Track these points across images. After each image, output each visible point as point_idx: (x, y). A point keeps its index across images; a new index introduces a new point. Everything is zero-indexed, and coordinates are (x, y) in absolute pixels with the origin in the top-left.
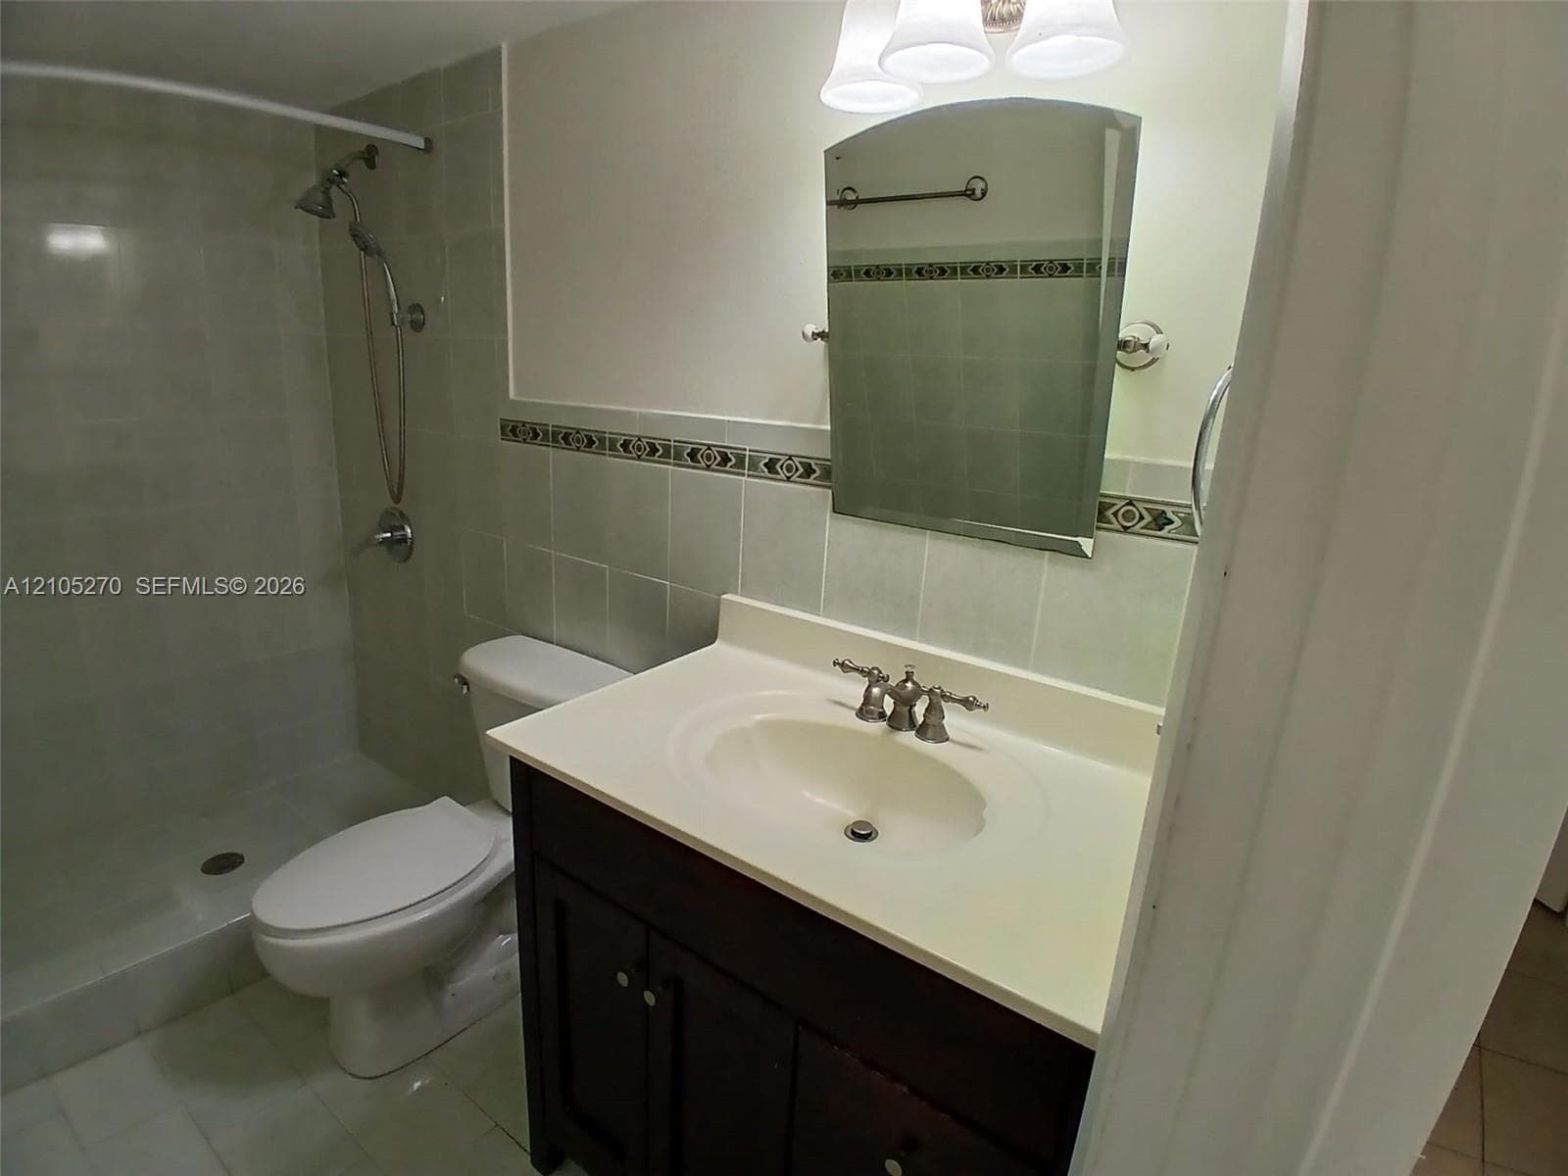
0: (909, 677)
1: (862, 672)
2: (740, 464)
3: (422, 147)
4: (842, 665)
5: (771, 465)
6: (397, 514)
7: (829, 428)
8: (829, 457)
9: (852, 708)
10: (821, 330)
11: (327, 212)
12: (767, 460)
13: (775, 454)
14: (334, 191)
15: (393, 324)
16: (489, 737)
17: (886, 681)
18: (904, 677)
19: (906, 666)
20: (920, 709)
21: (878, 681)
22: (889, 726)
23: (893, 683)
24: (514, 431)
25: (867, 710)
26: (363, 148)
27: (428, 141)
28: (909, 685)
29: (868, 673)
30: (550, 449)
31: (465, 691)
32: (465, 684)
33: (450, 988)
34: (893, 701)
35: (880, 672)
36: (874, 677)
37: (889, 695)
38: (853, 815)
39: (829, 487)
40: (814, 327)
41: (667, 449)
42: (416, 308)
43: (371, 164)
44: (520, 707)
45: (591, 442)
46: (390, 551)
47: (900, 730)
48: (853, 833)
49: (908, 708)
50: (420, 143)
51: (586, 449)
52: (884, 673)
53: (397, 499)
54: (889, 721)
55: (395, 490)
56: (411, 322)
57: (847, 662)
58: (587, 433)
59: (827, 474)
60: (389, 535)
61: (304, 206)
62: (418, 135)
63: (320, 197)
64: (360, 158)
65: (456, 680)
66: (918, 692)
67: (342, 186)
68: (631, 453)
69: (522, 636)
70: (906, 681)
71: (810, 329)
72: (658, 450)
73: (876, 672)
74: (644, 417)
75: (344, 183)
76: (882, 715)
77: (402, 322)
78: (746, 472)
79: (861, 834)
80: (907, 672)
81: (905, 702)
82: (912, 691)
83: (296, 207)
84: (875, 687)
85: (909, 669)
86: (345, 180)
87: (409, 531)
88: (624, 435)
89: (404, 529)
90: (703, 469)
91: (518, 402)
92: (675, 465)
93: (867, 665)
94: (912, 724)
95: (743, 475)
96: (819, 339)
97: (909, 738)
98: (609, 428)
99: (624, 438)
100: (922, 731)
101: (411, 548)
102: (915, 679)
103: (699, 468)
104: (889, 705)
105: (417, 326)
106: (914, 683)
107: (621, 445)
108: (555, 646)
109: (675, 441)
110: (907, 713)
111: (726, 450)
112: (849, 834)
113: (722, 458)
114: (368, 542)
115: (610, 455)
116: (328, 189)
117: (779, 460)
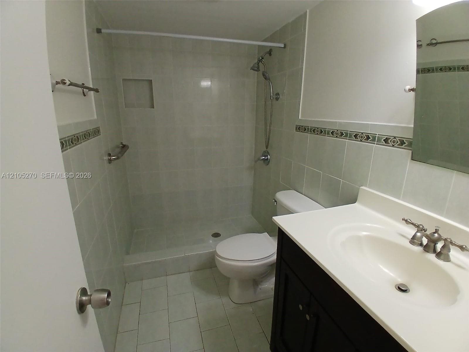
0: (436, 231)
1: (415, 225)
2: (374, 139)
3: (283, 47)
4: (406, 221)
5: (386, 141)
6: (267, 152)
7: (413, 126)
8: (412, 138)
9: (408, 239)
10: (413, 88)
11: (258, 70)
12: (385, 139)
13: (388, 136)
14: (260, 63)
15: (271, 99)
16: (273, 219)
17: (425, 231)
18: (435, 231)
19: (436, 227)
20: (439, 246)
21: (421, 230)
22: (424, 250)
23: (428, 232)
24: (299, 128)
25: (413, 240)
26: (269, 50)
27: (285, 45)
28: (436, 235)
29: (418, 226)
30: (309, 134)
31: (275, 204)
32: (276, 202)
33: (260, 287)
34: (427, 240)
35: (423, 227)
36: (420, 228)
37: (425, 237)
38: (400, 281)
39: (410, 150)
40: (410, 87)
41: (347, 134)
42: (278, 94)
43: (270, 54)
44: (288, 211)
45: (321, 132)
46: (264, 162)
47: (428, 252)
48: (399, 288)
49: (434, 244)
50: (283, 46)
51: (320, 134)
52: (425, 227)
53: (267, 147)
54: (424, 248)
55: (267, 145)
56: (276, 98)
57: (408, 220)
58: (320, 129)
59: (410, 144)
60: (264, 158)
61: (252, 69)
62: (282, 43)
63: (256, 65)
64: (268, 53)
65: (274, 200)
66: (440, 239)
67: (262, 62)
68: (334, 135)
69: (294, 191)
70: (435, 233)
71: (408, 87)
72: (343, 134)
73: (421, 226)
74: (340, 123)
75: (263, 61)
76: (421, 245)
77: (273, 98)
78: (376, 143)
79: (402, 289)
80: (436, 229)
81: (433, 242)
82: (437, 238)
83: (251, 69)
84: (420, 233)
85: (437, 228)
86: (263, 60)
87: (269, 157)
88: (332, 129)
89: (268, 156)
90: (360, 141)
91: (302, 119)
92: (349, 140)
93: (417, 222)
94: (435, 251)
95: (374, 144)
96: (412, 91)
97: (432, 257)
98: (328, 127)
99: (332, 130)
100: (439, 255)
101: (269, 161)
102: (439, 233)
103: (358, 141)
104: (425, 241)
105: (277, 99)
106: (438, 234)
107: (331, 133)
108: (303, 195)
109: (350, 131)
110: (433, 246)
111: (369, 135)
112: (397, 288)
113: (367, 138)
114: (259, 159)
115: (327, 136)
116: (259, 63)
117: (390, 138)
